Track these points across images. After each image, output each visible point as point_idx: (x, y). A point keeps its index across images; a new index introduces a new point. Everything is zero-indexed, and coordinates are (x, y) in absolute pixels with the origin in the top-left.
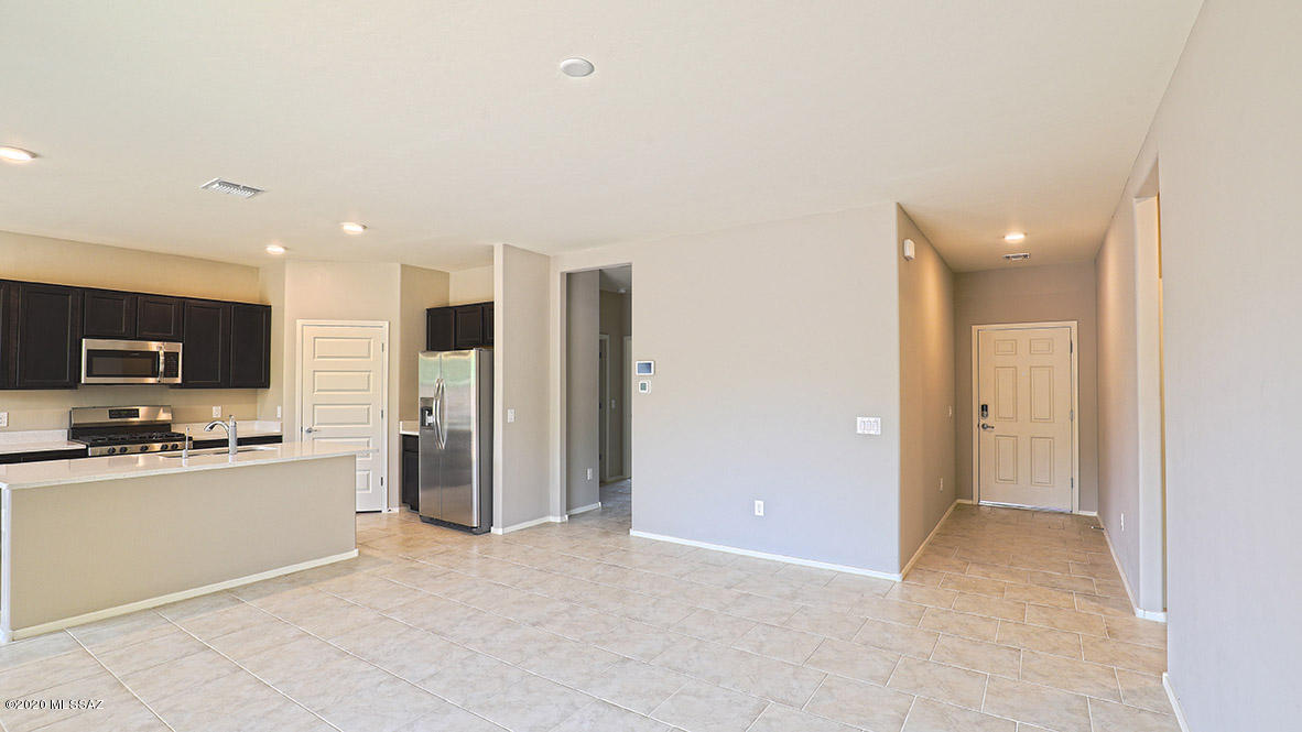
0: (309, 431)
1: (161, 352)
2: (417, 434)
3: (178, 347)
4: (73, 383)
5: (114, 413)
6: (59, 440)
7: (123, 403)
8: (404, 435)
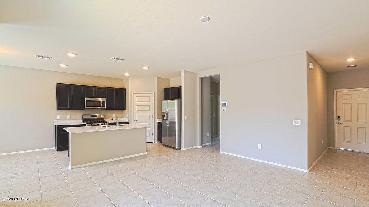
0: (135, 121)
1: (101, 101)
2: (162, 122)
3: (105, 100)
4: (83, 108)
5: (92, 116)
6: (80, 122)
7: (93, 113)
8: (158, 122)
